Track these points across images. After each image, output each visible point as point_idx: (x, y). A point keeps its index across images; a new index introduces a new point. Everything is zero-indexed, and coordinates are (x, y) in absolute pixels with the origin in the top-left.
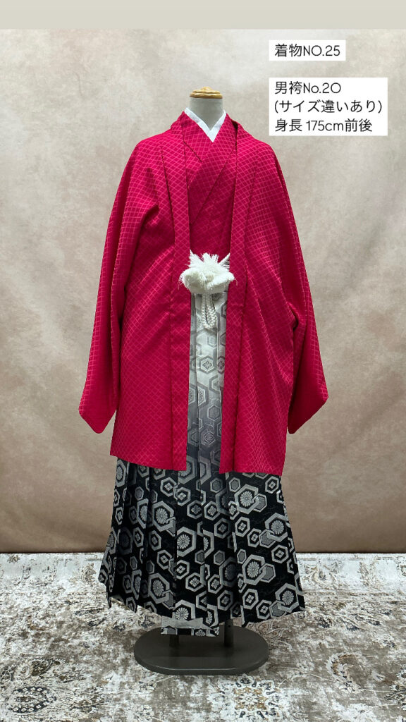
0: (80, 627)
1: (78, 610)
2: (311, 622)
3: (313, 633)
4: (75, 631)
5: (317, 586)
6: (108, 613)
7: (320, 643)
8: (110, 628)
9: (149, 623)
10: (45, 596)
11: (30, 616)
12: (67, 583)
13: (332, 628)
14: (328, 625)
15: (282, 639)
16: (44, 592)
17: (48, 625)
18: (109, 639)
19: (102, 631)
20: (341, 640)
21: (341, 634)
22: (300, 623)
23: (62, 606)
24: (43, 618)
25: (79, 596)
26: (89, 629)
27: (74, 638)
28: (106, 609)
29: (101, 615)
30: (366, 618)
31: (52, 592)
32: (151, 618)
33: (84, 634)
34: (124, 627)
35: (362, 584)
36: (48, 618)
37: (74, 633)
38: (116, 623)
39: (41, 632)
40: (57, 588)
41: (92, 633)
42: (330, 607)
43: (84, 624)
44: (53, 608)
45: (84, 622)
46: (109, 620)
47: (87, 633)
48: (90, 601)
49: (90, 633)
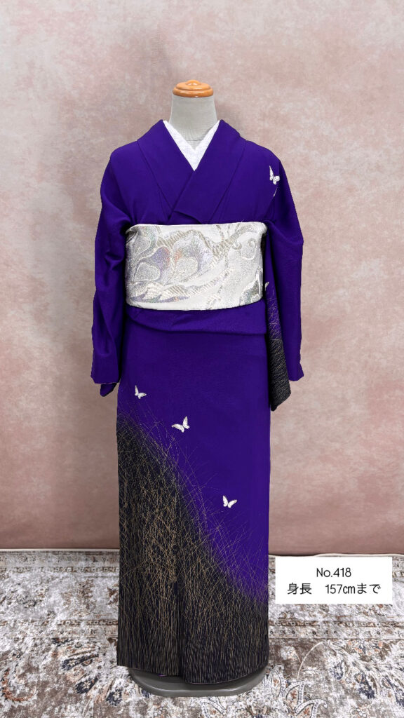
0: (65, 694)
1: (66, 657)
2: (351, 686)
3: (356, 712)
6: (102, 664)
8: (102, 697)
10: (32, 626)
11: (8, 670)
12: (60, 602)
13: (379, 698)
14: (373, 693)
16: (31, 619)
17: (27, 690)
19: (92, 704)
21: (389, 713)
22: (336, 686)
23: (48, 650)
24: (22, 676)
25: (69, 630)
26: (76, 703)
28: (101, 655)
29: (93, 670)
31: (41, 618)
33: (70, 711)
34: (120, 694)
36: (29, 675)
37: (57, 709)
38: (111, 686)
39: (17, 704)
40: (46, 612)
41: (80, 710)
42: (371, 652)
43: (71, 689)
44: (37, 654)
45: (71, 684)
46: (103, 678)
47: (73, 709)
48: (83, 640)
49: (77, 709)
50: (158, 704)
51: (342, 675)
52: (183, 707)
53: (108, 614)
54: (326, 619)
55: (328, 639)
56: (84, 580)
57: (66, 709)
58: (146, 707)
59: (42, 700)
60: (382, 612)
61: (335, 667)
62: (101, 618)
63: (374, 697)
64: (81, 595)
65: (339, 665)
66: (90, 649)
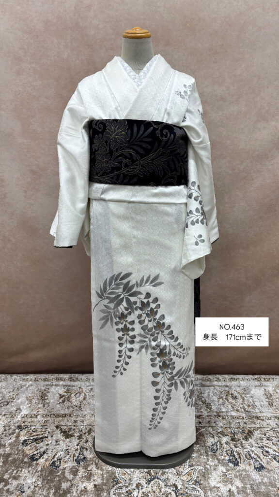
0: (22, 462)
2: (223, 457)
3: (224, 475)
4: (17, 468)
5: (230, 406)
6: (49, 443)
7: (230, 489)
8: (47, 464)
9: (82, 457)
12: (25, 403)
13: (242, 466)
14: (238, 462)
15: (197, 482)
16: (4, 413)
18: (43, 480)
19: (40, 469)
20: (249, 486)
21: (248, 476)
22: (212, 458)
23: (13, 433)
25: (29, 420)
26: (29, 467)
27: (15, 478)
28: (49, 437)
29: (42, 446)
30: (271, 452)
31: (11, 413)
32: (85, 451)
33: (24, 473)
34: (60, 462)
35: (267, 403)
37: (15, 471)
38: (54, 456)
40: (15, 409)
41: (31, 472)
42: (240, 436)
43: (26, 458)
44: (6, 436)
45: (27, 455)
46: (49, 452)
47: (27, 471)
48: (38, 426)
49: (29, 472)
50: (86, 469)
51: (217, 450)
52: (103, 471)
53: (57, 410)
54: (209, 414)
55: (209, 427)
56: (43, 388)
57: (21, 471)
58: (78, 470)
59: (5, 466)
60: (250, 409)
61: (213, 445)
62: (53, 413)
63: (238, 466)
64: (40, 398)
65: (216, 444)
66: (42, 433)
